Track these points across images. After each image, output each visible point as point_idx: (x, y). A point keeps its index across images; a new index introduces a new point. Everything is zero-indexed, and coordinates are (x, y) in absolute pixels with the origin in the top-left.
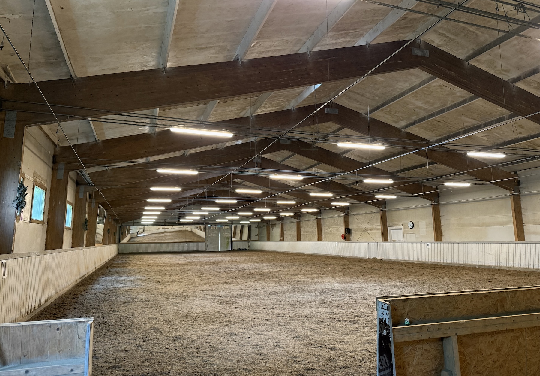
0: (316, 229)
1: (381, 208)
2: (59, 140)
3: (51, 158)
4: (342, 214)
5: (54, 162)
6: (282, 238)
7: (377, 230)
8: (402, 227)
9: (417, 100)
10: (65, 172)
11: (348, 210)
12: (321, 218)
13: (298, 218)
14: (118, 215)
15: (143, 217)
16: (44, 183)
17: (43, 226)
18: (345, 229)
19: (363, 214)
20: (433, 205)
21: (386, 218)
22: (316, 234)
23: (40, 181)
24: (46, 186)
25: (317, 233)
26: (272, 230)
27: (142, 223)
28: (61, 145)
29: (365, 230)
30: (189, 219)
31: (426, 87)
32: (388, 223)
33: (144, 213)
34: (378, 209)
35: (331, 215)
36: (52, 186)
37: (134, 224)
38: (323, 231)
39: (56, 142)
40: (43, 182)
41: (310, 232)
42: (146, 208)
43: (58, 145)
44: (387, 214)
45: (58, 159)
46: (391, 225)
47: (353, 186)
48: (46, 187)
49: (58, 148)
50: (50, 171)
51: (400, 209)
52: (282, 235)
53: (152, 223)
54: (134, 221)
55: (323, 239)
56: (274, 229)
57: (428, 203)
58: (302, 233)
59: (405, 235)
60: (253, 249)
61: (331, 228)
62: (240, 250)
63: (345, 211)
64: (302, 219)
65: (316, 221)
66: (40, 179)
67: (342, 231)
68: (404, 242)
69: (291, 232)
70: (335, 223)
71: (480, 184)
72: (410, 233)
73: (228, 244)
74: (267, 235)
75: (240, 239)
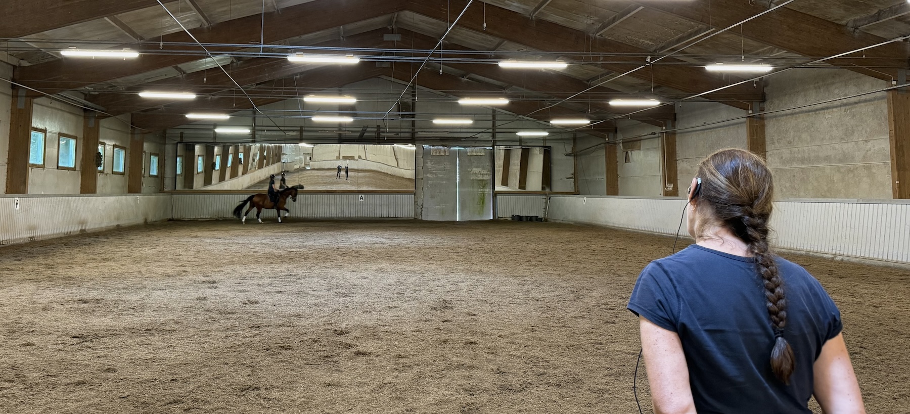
6: (669, 188)
26: (627, 159)
52: (670, 176)
56: (637, 156)
60: (559, 217)
62: (519, 220)
73: (483, 203)
74: (607, 177)
75: (519, 188)
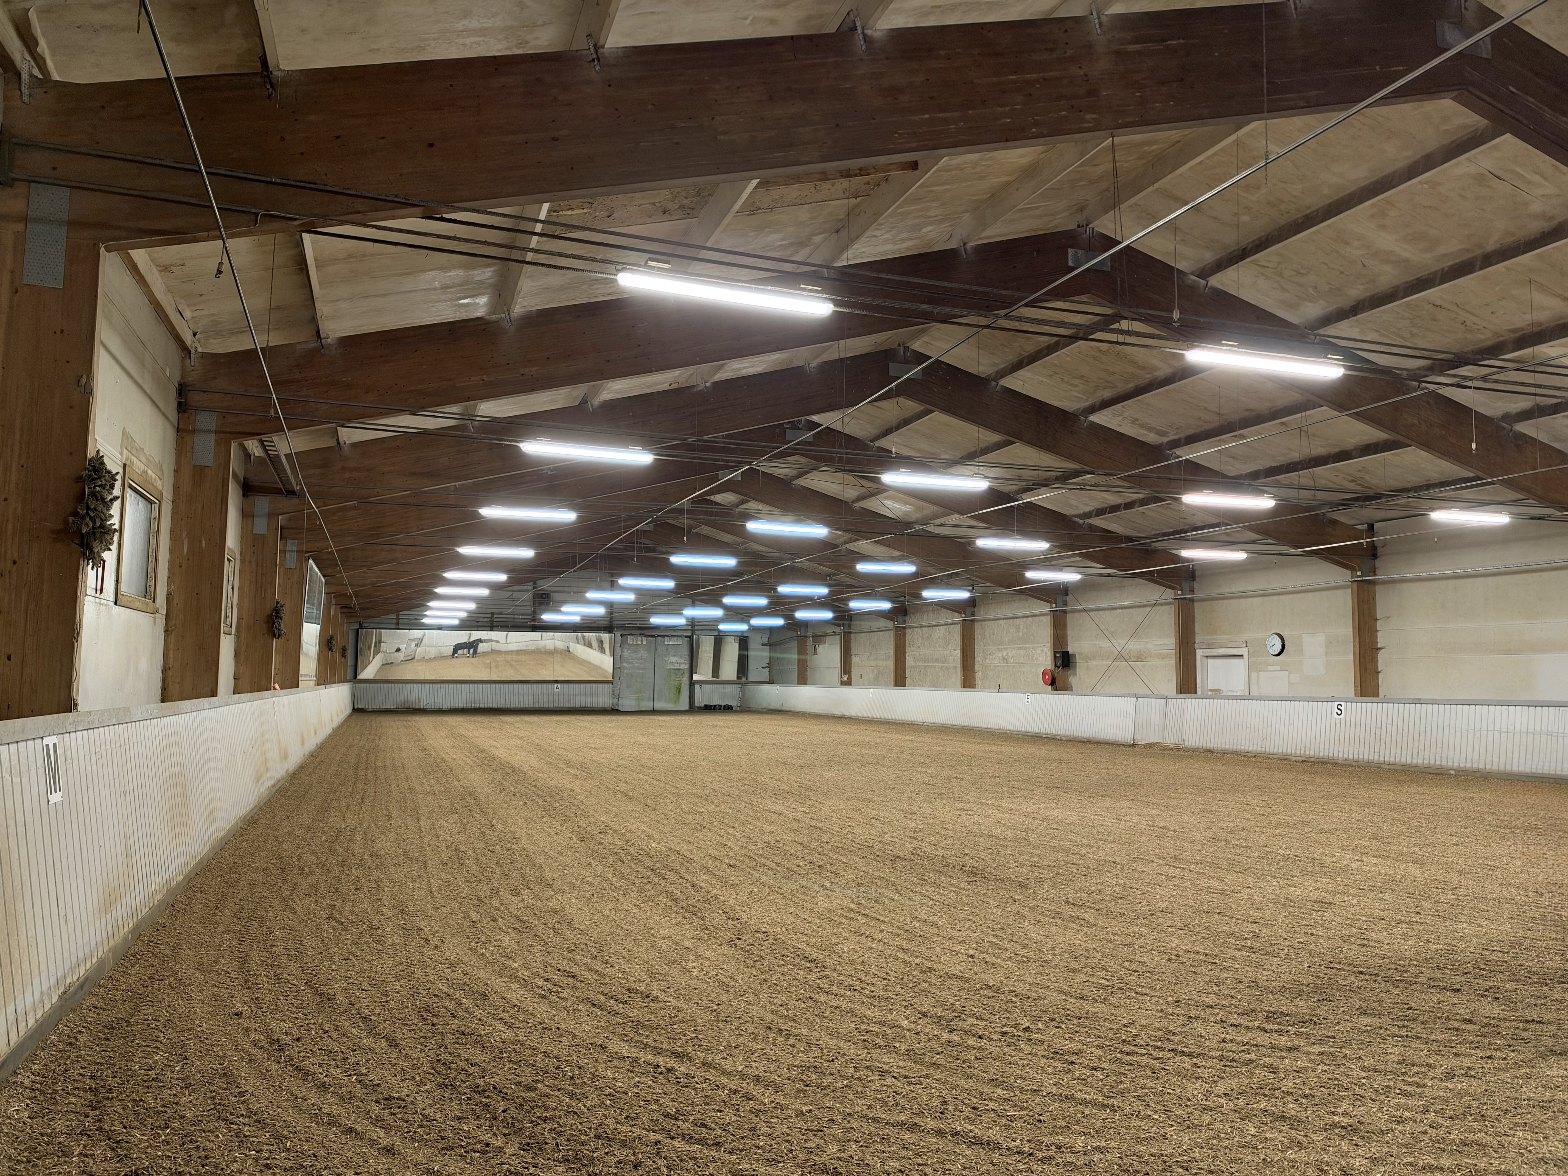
0: (958, 653)
1: (1179, 592)
2: (195, 334)
3: (173, 393)
4: (1045, 608)
5: (182, 407)
6: (846, 677)
7: (1162, 657)
8: (1244, 651)
9: (1382, 227)
10: (218, 443)
11: (1067, 595)
12: (973, 621)
13: (900, 618)
14: (357, 594)
15: (432, 604)
16: (154, 476)
17: (155, 618)
18: (1055, 653)
19: (1115, 609)
20: (1355, 584)
21: (1194, 622)
22: (955, 668)
23: (142, 467)
24: (159, 484)
25: (959, 663)
26: (815, 652)
27: (425, 621)
28: (200, 350)
29: (1121, 657)
30: (571, 613)
31: (1426, 183)
32: (1198, 639)
33: (440, 590)
34: (1169, 594)
35: (1005, 610)
36: (176, 489)
37: (398, 624)
38: (979, 659)
39: (188, 338)
40: (150, 472)
41: (937, 660)
42: (449, 575)
43: (193, 351)
44: (1198, 608)
45: (195, 398)
46: (1208, 644)
47: (1097, 522)
48: (160, 488)
49: (194, 360)
50: (171, 434)
51: (1242, 596)
52: (846, 667)
53: (456, 622)
54: (398, 616)
55: (979, 682)
56: (822, 649)
57: (1340, 576)
58: (910, 662)
59: (1254, 675)
60: (754, 706)
61: (1006, 649)
63: (1055, 600)
64: (912, 620)
65: (957, 628)
66: (143, 459)
67: (1045, 659)
68: (1249, 697)
69: (876, 659)
70: (1021, 634)
71: (1539, 519)
72: (1270, 668)
73: (679, 692)
74: (798, 668)
75: (713, 677)
